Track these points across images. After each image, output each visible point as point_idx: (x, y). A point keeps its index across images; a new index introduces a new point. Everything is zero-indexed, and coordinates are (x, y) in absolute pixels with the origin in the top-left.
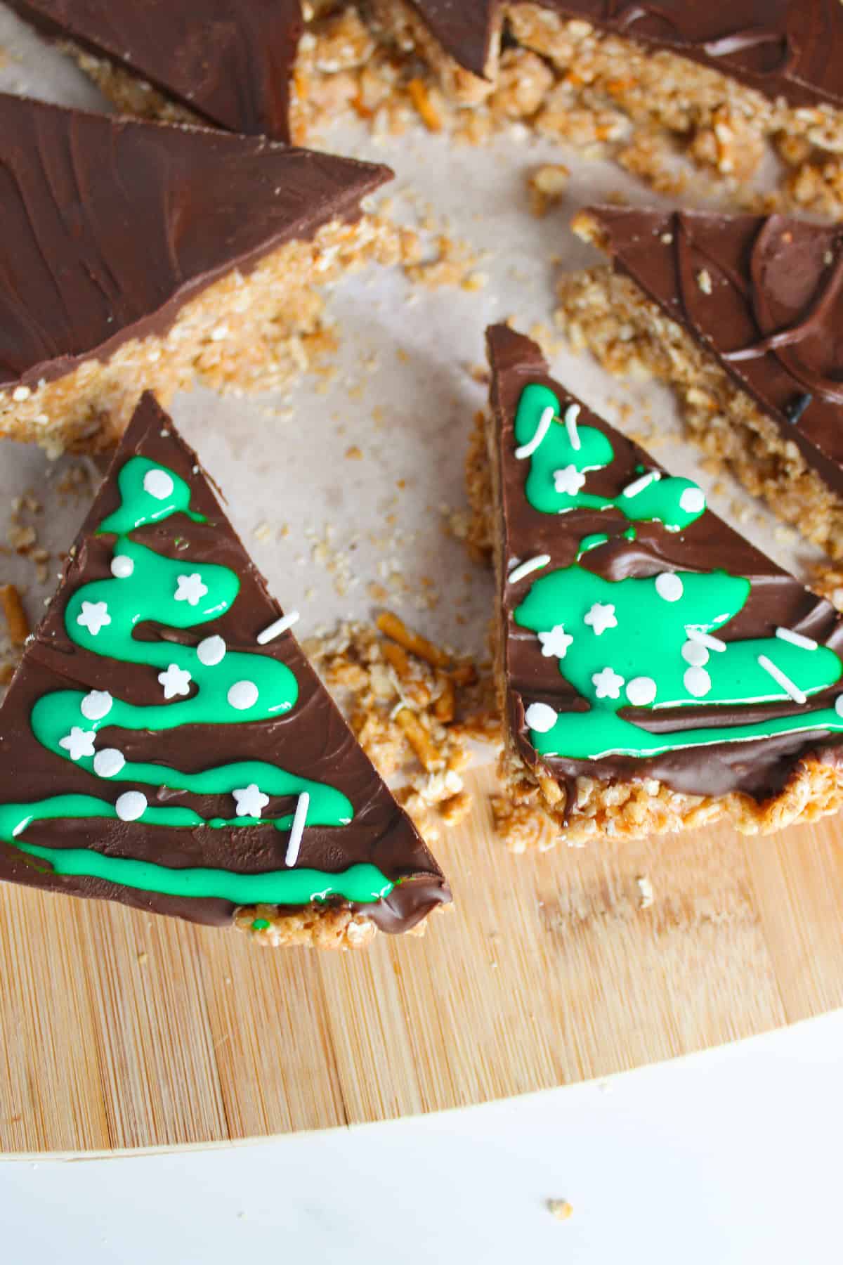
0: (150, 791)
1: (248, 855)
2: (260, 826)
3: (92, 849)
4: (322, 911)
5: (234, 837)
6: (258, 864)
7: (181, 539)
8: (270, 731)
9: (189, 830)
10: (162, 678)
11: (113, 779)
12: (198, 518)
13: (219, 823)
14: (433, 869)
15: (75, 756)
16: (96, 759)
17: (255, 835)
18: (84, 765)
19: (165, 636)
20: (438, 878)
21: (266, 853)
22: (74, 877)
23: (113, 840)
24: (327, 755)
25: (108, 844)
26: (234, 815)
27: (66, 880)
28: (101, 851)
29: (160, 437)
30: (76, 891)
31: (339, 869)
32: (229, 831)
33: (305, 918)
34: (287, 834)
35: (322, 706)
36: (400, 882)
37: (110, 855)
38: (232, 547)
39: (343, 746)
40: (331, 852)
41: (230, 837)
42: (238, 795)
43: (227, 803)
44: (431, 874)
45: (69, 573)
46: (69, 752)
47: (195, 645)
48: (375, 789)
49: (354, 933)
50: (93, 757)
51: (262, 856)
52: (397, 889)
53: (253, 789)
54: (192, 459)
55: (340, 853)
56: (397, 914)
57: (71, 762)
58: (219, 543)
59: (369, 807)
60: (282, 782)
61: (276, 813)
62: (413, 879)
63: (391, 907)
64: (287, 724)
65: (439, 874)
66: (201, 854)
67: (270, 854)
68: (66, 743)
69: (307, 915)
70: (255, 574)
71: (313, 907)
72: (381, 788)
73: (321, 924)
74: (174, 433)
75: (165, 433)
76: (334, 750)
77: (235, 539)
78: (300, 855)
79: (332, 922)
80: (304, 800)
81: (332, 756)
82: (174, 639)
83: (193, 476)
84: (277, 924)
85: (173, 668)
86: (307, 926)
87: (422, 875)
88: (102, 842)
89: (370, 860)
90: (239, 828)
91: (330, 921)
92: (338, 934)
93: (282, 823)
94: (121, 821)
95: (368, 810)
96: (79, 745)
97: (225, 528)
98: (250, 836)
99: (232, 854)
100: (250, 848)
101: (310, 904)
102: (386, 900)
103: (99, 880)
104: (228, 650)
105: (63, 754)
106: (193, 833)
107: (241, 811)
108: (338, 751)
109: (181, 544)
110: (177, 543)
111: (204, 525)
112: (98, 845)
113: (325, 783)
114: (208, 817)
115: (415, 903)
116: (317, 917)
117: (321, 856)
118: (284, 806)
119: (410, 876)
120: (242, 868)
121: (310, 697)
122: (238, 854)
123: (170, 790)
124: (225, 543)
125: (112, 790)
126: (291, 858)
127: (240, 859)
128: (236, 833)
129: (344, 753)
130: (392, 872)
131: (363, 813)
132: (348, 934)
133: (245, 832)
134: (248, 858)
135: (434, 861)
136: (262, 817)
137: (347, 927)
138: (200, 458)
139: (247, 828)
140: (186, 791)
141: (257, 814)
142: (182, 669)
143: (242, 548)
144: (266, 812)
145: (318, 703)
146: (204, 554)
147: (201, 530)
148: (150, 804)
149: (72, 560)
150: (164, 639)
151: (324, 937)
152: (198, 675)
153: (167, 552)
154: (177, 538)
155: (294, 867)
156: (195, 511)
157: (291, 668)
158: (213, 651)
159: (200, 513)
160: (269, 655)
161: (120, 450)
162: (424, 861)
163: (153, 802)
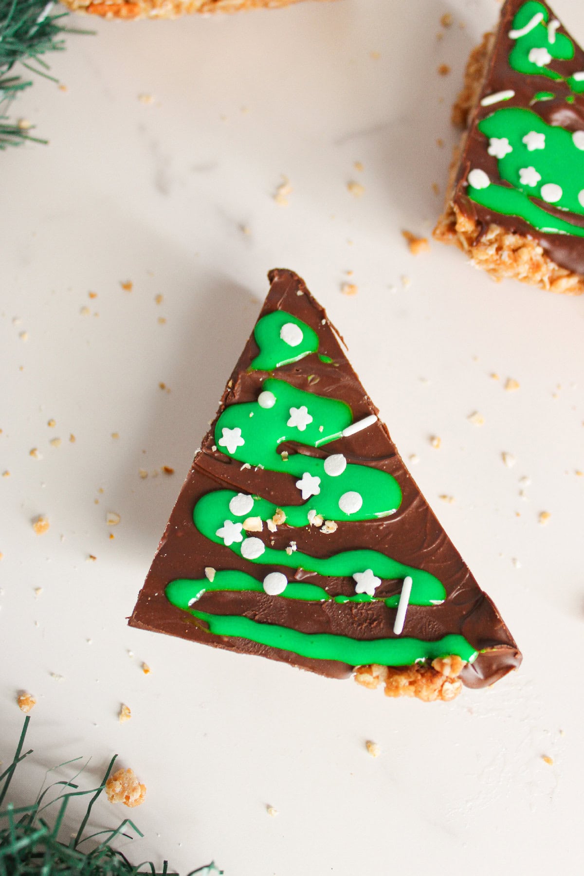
0: (290, 573)
1: (365, 625)
2: (374, 603)
3: (246, 616)
4: (422, 671)
5: (354, 611)
6: (372, 633)
7: (313, 376)
8: (381, 528)
9: (319, 604)
10: (299, 485)
11: (257, 562)
12: (328, 360)
13: (344, 600)
14: (510, 642)
15: (228, 543)
16: (243, 545)
17: (370, 609)
18: (234, 549)
19: (300, 451)
20: (514, 649)
21: (379, 624)
22: (231, 637)
23: (261, 610)
24: (425, 548)
25: (257, 613)
26: (354, 594)
27: (226, 639)
28: (252, 618)
29: (296, 294)
30: (233, 648)
31: (435, 638)
32: (350, 606)
33: (409, 677)
34: (394, 611)
35: (421, 510)
36: (483, 651)
37: (260, 622)
38: (351, 383)
39: (438, 543)
40: (429, 625)
41: (351, 611)
42: (357, 577)
43: (349, 583)
44: (509, 646)
45: (228, 401)
46: (223, 539)
47: (324, 458)
48: (463, 577)
49: (447, 690)
50: (241, 543)
51: (376, 626)
52: (480, 656)
53: (369, 573)
54: (322, 314)
55: (437, 626)
56: (481, 676)
57: (225, 547)
58: (342, 380)
59: (459, 590)
60: (392, 568)
61: (387, 593)
62: (494, 650)
63: (476, 670)
64: (395, 522)
65: (514, 646)
66: (329, 622)
67: (382, 625)
68: (221, 533)
69: (411, 674)
70: (369, 405)
71: (416, 669)
72: (468, 576)
73: (423, 682)
74: (307, 293)
75: (300, 293)
76: (429, 546)
77: (354, 377)
78: (405, 627)
79: (432, 682)
80: (408, 583)
81: (429, 549)
82: (308, 454)
83: (322, 326)
85: (306, 476)
86: (411, 683)
87: (502, 647)
88: (253, 611)
89: (461, 633)
90: (358, 604)
91: (429, 681)
92: (435, 690)
93: (391, 601)
94: (268, 595)
95: (457, 593)
96: (230, 535)
97: (346, 368)
98: (367, 610)
99: (353, 624)
100: (366, 620)
101: (413, 666)
102: (472, 665)
103: (250, 641)
104: (348, 463)
105: (219, 541)
106: (323, 606)
107: (359, 589)
108: (434, 545)
109: (312, 380)
110: (310, 378)
111: (331, 365)
112: (249, 613)
113: (425, 570)
114: (334, 594)
115: (494, 667)
116: (419, 677)
117: (421, 628)
118: (391, 587)
119: (493, 647)
120: (360, 636)
121: (411, 502)
122: (358, 624)
123: (305, 572)
124: (346, 380)
125: (260, 571)
126: (398, 629)
127: (359, 628)
128: (356, 608)
129: (439, 546)
130: (478, 643)
131: (454, 595)
132: (443, 691)
133: (363, 606)
134: (365, 627)
135: (511, 637)
136: (375, 596)
137: (442, 686)
138: (328, 313)
139: (364, 603)
140: (316, 573)
141: (371, 592)
142: (313, 476)
143: (360, 383)
144: (379, 592)
145: (418, 507)
146: (329, 389)
147: (329, 369)
148: (289, 582)
149: (229, 390)
150: (300, 454)
151: (424, 693)
152: (327, 483)
153: (302, 386)
154: (311, 375)
155: (400, 637)
156: (323, 354)
157: (397, 479)
158: (337, 464)
159: (327, 355)
160: (380, 469)
161: (265, 304)
162: (503, 636)
163: (291, 581)
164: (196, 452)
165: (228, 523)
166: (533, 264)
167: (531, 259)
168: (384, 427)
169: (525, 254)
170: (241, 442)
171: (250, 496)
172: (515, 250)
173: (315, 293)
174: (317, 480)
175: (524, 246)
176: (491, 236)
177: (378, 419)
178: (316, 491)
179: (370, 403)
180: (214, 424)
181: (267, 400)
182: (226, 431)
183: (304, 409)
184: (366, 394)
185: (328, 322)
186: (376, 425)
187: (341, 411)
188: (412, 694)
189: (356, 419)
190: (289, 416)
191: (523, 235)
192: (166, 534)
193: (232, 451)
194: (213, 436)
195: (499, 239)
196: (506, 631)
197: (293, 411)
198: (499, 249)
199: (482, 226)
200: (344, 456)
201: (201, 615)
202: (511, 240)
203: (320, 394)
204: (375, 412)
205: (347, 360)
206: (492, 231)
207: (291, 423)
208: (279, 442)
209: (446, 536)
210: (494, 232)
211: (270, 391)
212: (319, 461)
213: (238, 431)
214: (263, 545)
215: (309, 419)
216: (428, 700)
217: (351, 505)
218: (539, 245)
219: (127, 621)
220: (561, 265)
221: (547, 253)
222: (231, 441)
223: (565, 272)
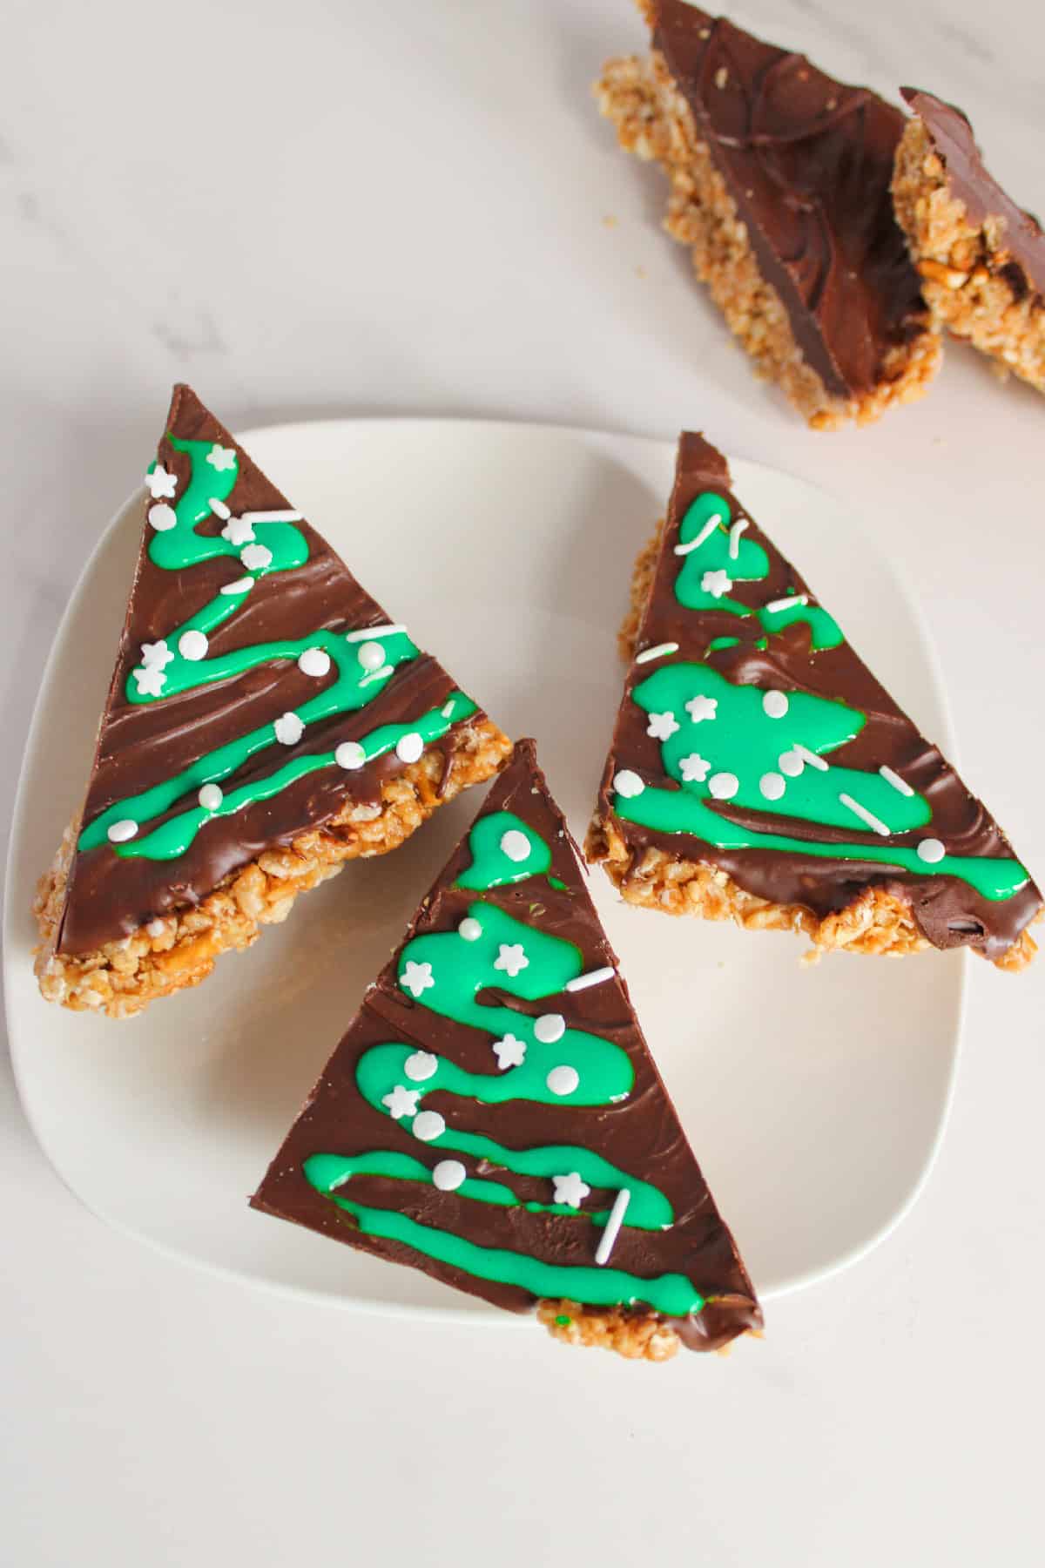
0: (470, 1162)
1: (559, 1246)
2: (577, 1217)
3: (404, 1213)
4: (626, 1317)
5: (548, 1225)
6: (569, 1256)
7: (537, 905)
8: (601, 1119)
9: (502, 1210)
10: (497, 1048)
11: (434, 1144)
12: (558, 885)
13: (535, 1207)
14: (748, 1293)
15: (397, 1114)
16: (416, 1119)
17: (570, 1225)
18: (405, 1125)
19: (507, 1004)
20: (751, 1304)
21: (577, 1246)
22: (382, 1239)
23: (426, 1208)
24: (655, 1153)
25: (420, 1211)
26: (551, 1202)
27: (374, 1241)
28: (413, 1217)
29: (530, 792)
30: (382, 1253)
31: (650, 1275)
32: (542, 1218)
33: (608, 1320)
34: (598, 1232)
35: (657, 1102)
36: (711, 1300)
37: (422, 1223)
38: (588, 921)
39: (673, 1147)
40: (645, 1256)
41: (544, 1224)
42: (557, 1180)
43: (546, 1187)
44: (746, 1298)
45: (421, 923)
46: (389, 1109)
47: (536, 1016)
48: (698, 1198)
49: (656, 1344)
50: (414, 1117)
51: (573, 1249)
52: (706, 1304)
53: (576, 1177)
54: (560, 823)
55: (655, 1259)
56: (703, 1332)
57: (392, 1120)
58: (575, 914)
59: (690, 1215)
60: (606, 1174)
61: (595, 1206)
62: (725, 1299)
63: (699, 1324)
64: (623, 1113)
65: (753, 1298)
66: (512, 1236)
67: (581, 1248)
68: (389, 1100)
69: (612, 1318)
70: (607, 952)
71: (620, 1311)
72: (706, 1197)
73: (624, 1329)
74: (544, 792)
75: (535, 791)
76: (661, 1151)
77: (592, 912)
78: (612, 1254)
79: (636, 1330)
80: (624, 1198)
81: (661, 1154)
82: (517, 1008)
83: (558, 840)
84: (580, 1323)
85: (509, 1039)
86: (611, 1330)
87: (736, 1297)
88: (414, 1207)
89: (683, 1271)
90: (554, 1216)
91: (633, 1329)
92: (640, 1343)
93: (598, 1217)
94: (436, 1189)
95: (688, 1218)
96: (402, 1104)
97: (584, 899)
98: (565, 1226)
99: (544, 1241)
100: (563, 1238)
101: (617, 1307)
102: (695, 1316)
103: (407, 1246)
104: (568, 1028)
105: (383, 1110)
106: (508, 1213)
107: (559, 1197)
108: (667, 1151)
109: (536, 910)
110: (533, 907)
111: (563, 893)
112: (411, 1210)
113: (652, 1182)
114: (524, 1199)
115: (724, 1324)
116: (621, 1322)
117: (635, 1258)
118: (602, 1199)
119: (723, 1296)
120: (551, 1258)
121: (646, 1089)
122: (550, 1243)
123: (491, 1165)
124: (580, 914)
125: (431, 1156)
126: (603, 1256)
127: (551, 1248)
128: (552, 1221)
129: (674, 1153)
130: (703, 1287)
131: (684, 1220)
132: (650, 1346)
133: (561, 1220)
135: (749, 1283)
136: (581, 1208)
137: (650, 1338)
139: (563, 1217)
140: (505, 1168)
141: (575, 1203)
142: (517, 1039)
144: (585, 1204)
145: (654, 1097)
146: (557, 925)
147: (559, 897)
148: (468, 1176)
149: (424, 910)
150: (506, 1006)
151: (626, 1343)
152: (534, 1049)
153: (521, 916)
154: (534, 903)
155: (605, 1267)
156: (554, 877)
157: (631, 1056)
158: (552, 1028)
159: (560, 879)
160: (610, 1040)
161: (487, 800)
162: (739, 1285)
163: (472, 1175)
164: (369, 987)
165: (399, 1089)
166: (711, 901)
167: (707, 894)
168: (623, 984)
169: (696, 890)
170: (431, 983)
171: (433, 1056)
172: (683, 885)
173: (554, 794)
174: (521, 1047)
175: (695, 878)
176: (648, 867)
177: (616, 972)
178: (519, 1060)
179: (608, 950)
180: (399, 953)
181: (471, 930)
182: (411, 967)
183: (519, 948)
184: (605, 938)
185: (567, 834)
186: (611, 982)
187: (568, 957)
188: (609, 1344)
189: (586, 969)
190: (497, 955)
191: (694, 860)
192: (316, 1092)
193: (417, 992)
194: (394, 970)
195: (660, 870)
196: (743, 1277)
197: (504, 949)
198: (660, 886)
199: (637, 853)
200: (565, 1018)
201: (348, 1206)
202: (676, 871)
203: (544, 928)
204: (614, 963)
205: (585, 888)
206: (650, 860)
207: (499, 964)
208: (477, 988)
209: (684, 1141)
210: (654, 858)
211: (478, 920)
212: (528, 1020)
213: (427, 968)
214: (443, 1122)
215: (525, 963)
216: (628, 1355)
217: (564, 1085)
218: (721, 869)
219: (248, 1201)
220: (758, 893)
221: (734, 879)
222: (418, 979)
223: (763, 903)
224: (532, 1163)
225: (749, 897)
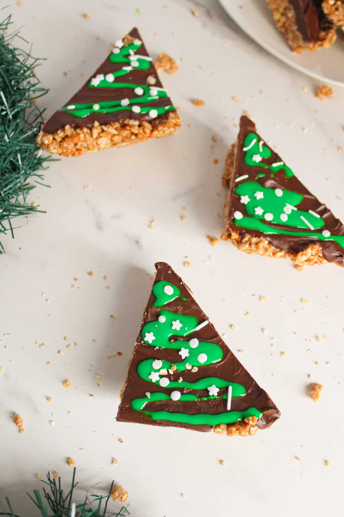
0: (181, 390)
1: (215, 408)
2: (217, 399)
3: (165, 411)
4: (241, 424)
5: (210, 403)
6: (218, 411)
7: (180, 307)
8: (216, 367)
9: (194, 402)
10: (180, 353)
11: (167, 387)
12: (185, 299)
13: (205, 399)
15: (154, 381)
17: (216, 402)
18: (157, 383)
19: (179, 339)
20: (277, 411)
21: (221, 407)
22: (160, 420)
23: (172, 407)
24: (235, 373)
25: (170, 409)
26: (209, 396)
27: (158, 422)
28: (168, 411)
29: (168, 273)
30: (162, 425)
31: (244, 410)
32: (208, 401)
33: (236, 427)
34: (226, 401)
35: (232, 358)
36: (265, 413)
37: (172, 412)
38: (196, 308)
39: (240, 370)
40: (241, 405)
41: (208, 403)
42: (209, 389)
43: (206, 392)
44: (274, 409)
45: (145, 321)
46: (151, 380)
47: (189, 341)
48: (253, 383)
49: (252, 430)
50: (159, 381)
51: (219, 408)
52: (263, 415)
53: (214, 386)
54: (180, 280)
55: (244, 405)
56: (265, 423)
57: (152, 383)
58: (192, 307)
59: (251, 389)
60: (223, 383)
61: (223, 393)
62: (269, 411)
63: (262, 421)
64: (221, 364)
65: (277, 409)
66: (200, 409)
67: (222, 407)
68: (150, 377)
70: (204, 316)
74: (173, 272)
75: (170, 272)
76: (237, 372)
77: (197, 305)
78: (231, 407)
79: (245, 428)
80: (230, 389)
81: (237, 373)
82: (182, 340)
83: (181, 285)
85: (183, 349)
86: (237, 430)
87: (272, 410)
89: (254, 406)
90: (211, 400)
91: (244, 427)
92: (247, 431)
93: (224, 397)
94: (173, 401)
95: (251, 390)
96: (154, 377)
97: (193, 302)
98: (215, 402)
99: (210, 408)
100: (215, 406)
101: (237, 423)
102: (261, 419)
103: (168, 421)
104: (199, 342)
105: (150, 381)
106: (197, 402)
107: (211, 394)
108: (239, 372)
109: (180, 308)
110: (179, 308)
111: (187, 301)
112: (167, 409)
113: (236, 382)
114: (200, 397)
115: (270, 419)
116: (240, 427)
117: (238, 406)
118: (224, 391)
120: (213, 413)
121: (227, 355)
122: (212, 408)
123: (187, 389)
124: (194, 307)
125: (168, 391)
126: (229, 408)
127: (213, 410)
128: (210, 401)
129: (241, 372)
130: (262, 409)
131: (250, 391)
132: (250, 431)
133: (213, 401)
135: (275, 405)
136: (218, 396)
137: (250, 429)
138: (183, 280)
139: (213, 399)
140: (192, 389)
141: (216, 394)
142: (185, 349)
143: (199, 308)
144: (219, 394)
145: (230, 357)
146: (187, 311)
147: (186, 303)
148: (181, 394)
149: (145, 317)
150: (179, 340)
151: (243, 433)
152: (191, 351)
153: (176, 312)
154: (179, 306)
155: (230, 411)
156: (183, 297)
157: (220, 346)
158: (195, 343)
159: (185, 297)
160: (212, 342)
161: (156, 278)
162: (272, 405)
163: (182, 394)
164: (135, 344)
165: (153, 373)
166: (265, 249)
167: (264, 247)
168: (212, 325)
169: (261, 245)
170: (154, 338)
171: (160, 360)
172: (257, 244)
173: (176, 271)
174: (187, 350)
175: (260, 242)
176: (246, 239)
177: (209, 322)
178: (188, 355)
179: (205, 316)
180: (141, 331)
181: (162, 319)
182: (147, 334)
183: (178, 321)
184: (203, 312)
185: (184, 283)
186: (208, 324)
187: (193, 320)
188: (238, 434)
189: (200, 323)
190: (172, 325)
191: (259, 237)
192: (127, 381)
193: (150, 342)
194: (141, 337)
195: (249, 240)
196: (272, 403)
197: (174, 323)
198: (250, 244)
199: (242, 235)
200: (198, 339)
201: (147, 413)
202: (254, 240)
203: (184, 314)
204: (207, 319)
205: (193, 298)
206: (246, 237)
207: (173, 328)
208: (169, 336)
209: (243, 367)
210: (247, 237)
211: (162, 315)
212: (187, 342)
213: (152, 334)
214: (168, 380)
215: (181, 325)
216: (245, 436)
217: (203, 359)
218: (266, 240)
219: (116, 419)
220: (277, 247)
221: (270, 243)
222: (150, 338)
223: (278, 250)
224: (200, 386)
225: (275, 248)
